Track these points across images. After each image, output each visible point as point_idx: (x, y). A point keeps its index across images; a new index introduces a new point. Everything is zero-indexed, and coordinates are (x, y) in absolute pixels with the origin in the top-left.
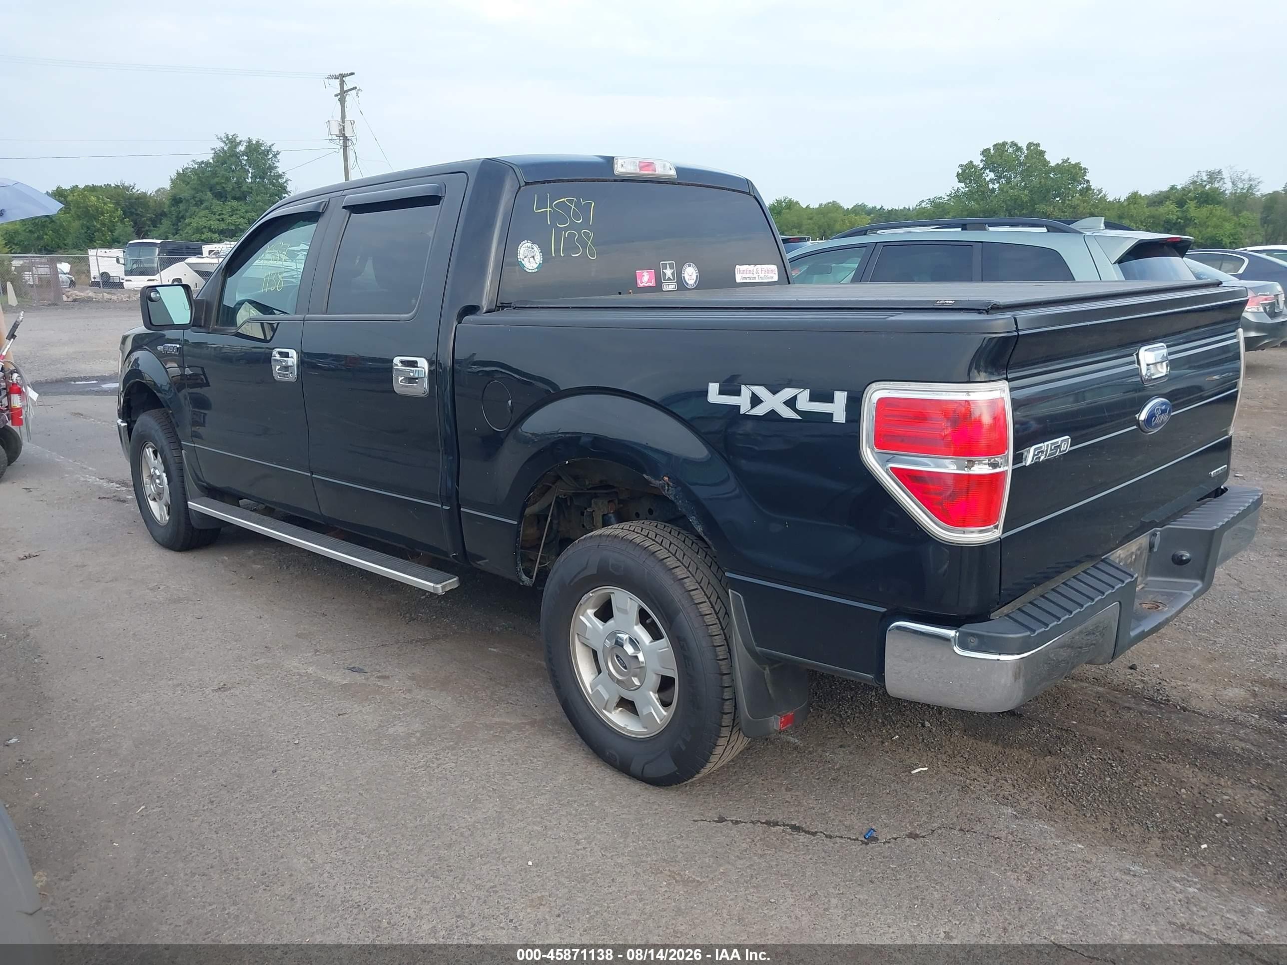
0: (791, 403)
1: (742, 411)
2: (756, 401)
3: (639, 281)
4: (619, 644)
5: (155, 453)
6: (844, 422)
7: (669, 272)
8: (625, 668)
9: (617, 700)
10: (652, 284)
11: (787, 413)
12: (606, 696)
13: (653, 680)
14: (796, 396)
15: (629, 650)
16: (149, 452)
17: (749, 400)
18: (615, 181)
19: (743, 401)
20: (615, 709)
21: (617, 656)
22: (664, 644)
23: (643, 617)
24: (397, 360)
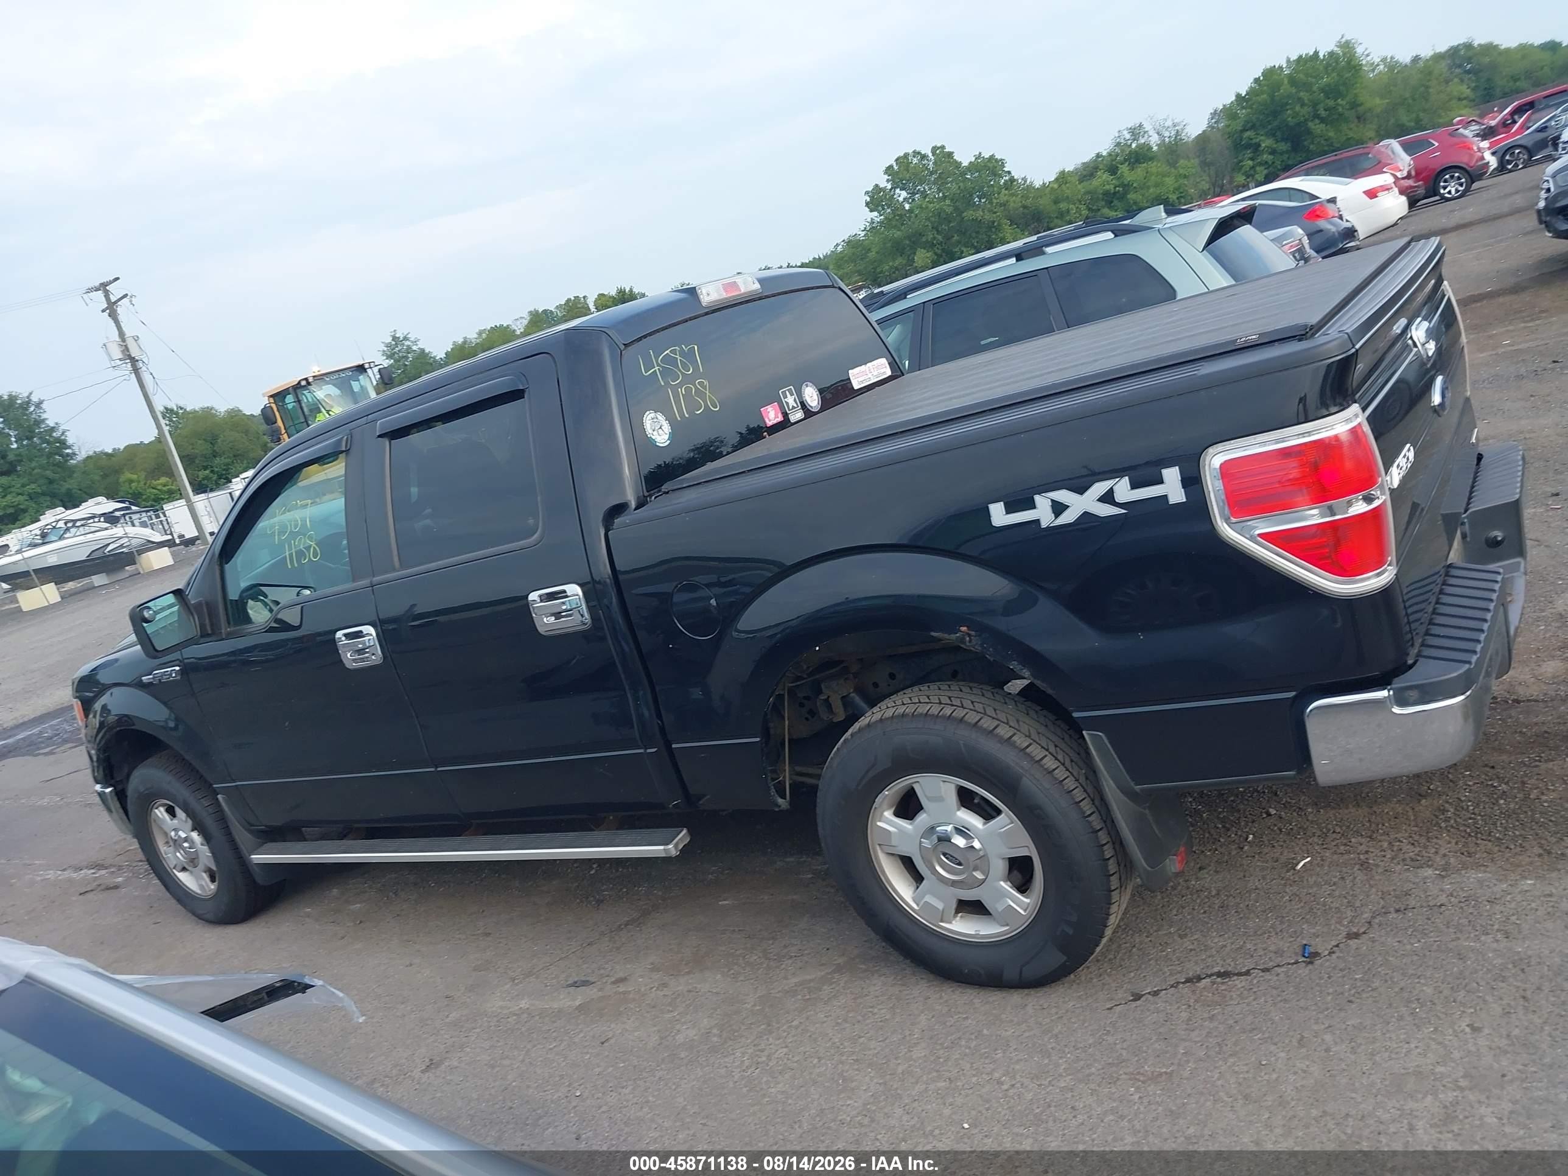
0: (1108, 498)
1: (1044, 525)
2: (1059, 508)
3: (767, 421)
4: (945, 839)
5: (171, 811)
6: (1185, 500)
7: (791, 400)
8: (960, 864)
9: (954, 906)
10: (780, 418)
11: (1106, 510)
12: (940, 906)
13: (999, 867)
14: (1112, 488)
15: (960, 841)
16: (160, 813)
17: (1049, 510)
18: (707, 314)
19: (1042, 512)
20: (955, 916)
21: (945, 854)
22: (1006, 821)
23: (966, 799)
24: (534, 596)
